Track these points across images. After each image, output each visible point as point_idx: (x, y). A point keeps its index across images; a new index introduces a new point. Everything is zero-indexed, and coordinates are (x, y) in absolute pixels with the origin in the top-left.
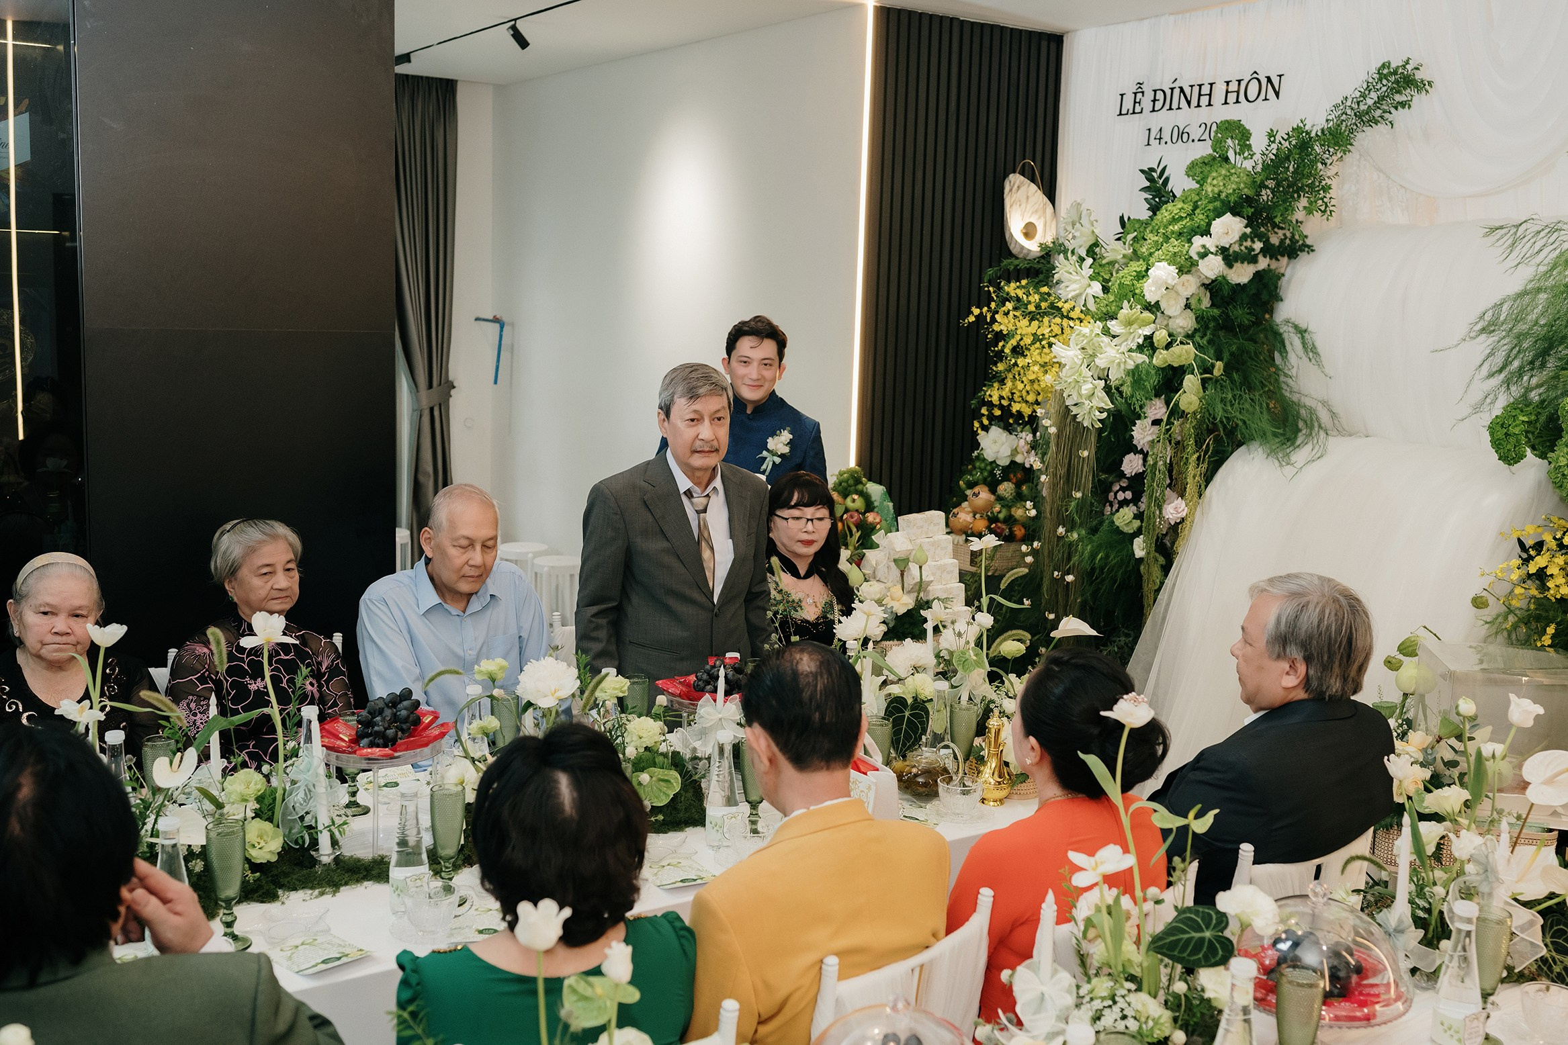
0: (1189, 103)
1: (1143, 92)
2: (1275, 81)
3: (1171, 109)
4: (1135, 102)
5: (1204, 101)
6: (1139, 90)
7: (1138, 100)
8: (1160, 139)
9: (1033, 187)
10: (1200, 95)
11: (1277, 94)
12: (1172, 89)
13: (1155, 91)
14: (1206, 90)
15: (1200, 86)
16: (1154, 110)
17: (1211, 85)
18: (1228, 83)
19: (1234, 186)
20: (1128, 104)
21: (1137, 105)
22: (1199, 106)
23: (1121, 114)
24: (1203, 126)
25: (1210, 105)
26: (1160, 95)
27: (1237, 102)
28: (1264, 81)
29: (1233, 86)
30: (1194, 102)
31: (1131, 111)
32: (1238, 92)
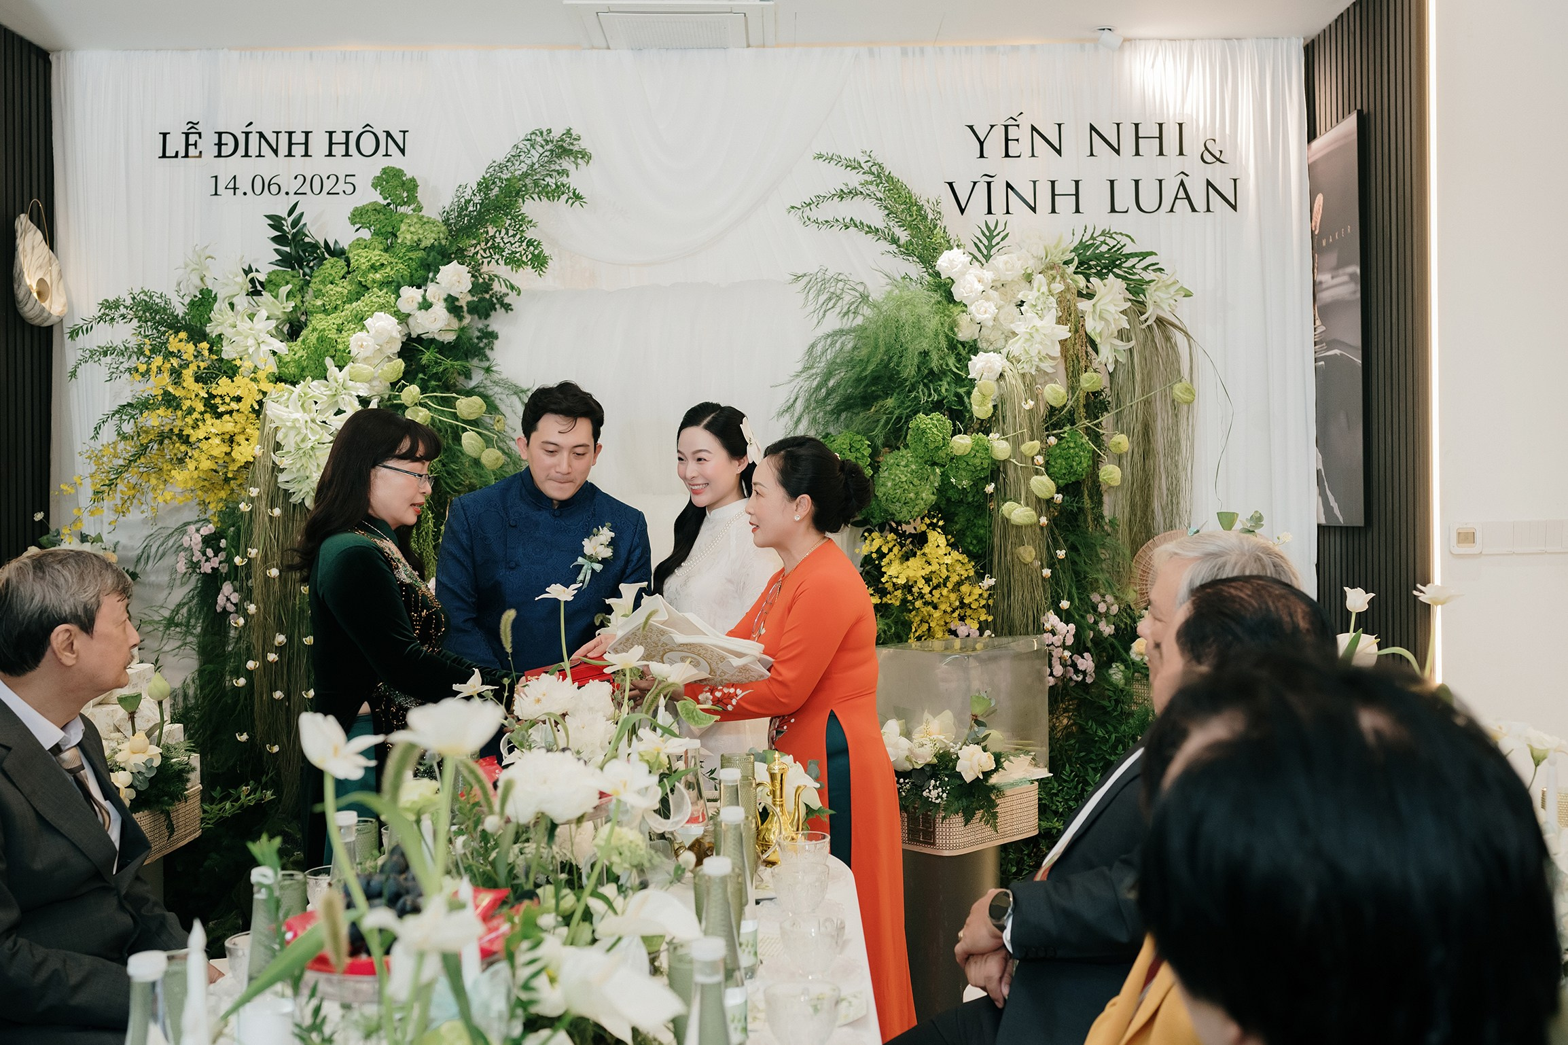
0: (276, 152)
1: (200, 134)
2: (399, 138)
3: (247, 155)
4: (187, 145)
5: (298, 150)
6: (192, 132)
7: (191, 141)
8: (235, 188)
9: (39, 232)
10: (290, 144)
11: (403, 151)
12: (247, 134)
13: (220, 134)
14: (298, 138)
15: (290, 134)
16: (219, 155)
17: (307, 134)
18: (331, 133)
19: (433, 235)
20: (176, 143)
21: (191, 148)
22: (290, 155)
23: (164, 156)
24: (300, 179)
25: (306, 154)
26: (227, 139)
27: (347, 154)
28: (382, 137)
29: (339, 137)
30: (283, 149)
31: (182, 153)
32: (347, 143)
